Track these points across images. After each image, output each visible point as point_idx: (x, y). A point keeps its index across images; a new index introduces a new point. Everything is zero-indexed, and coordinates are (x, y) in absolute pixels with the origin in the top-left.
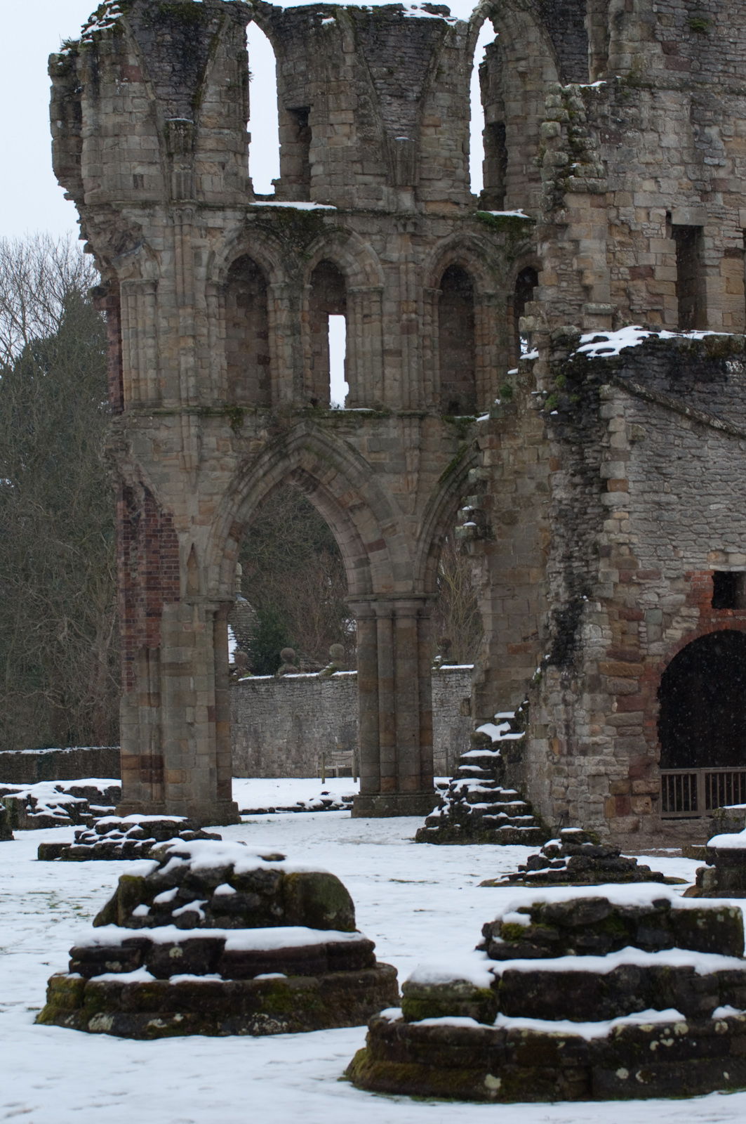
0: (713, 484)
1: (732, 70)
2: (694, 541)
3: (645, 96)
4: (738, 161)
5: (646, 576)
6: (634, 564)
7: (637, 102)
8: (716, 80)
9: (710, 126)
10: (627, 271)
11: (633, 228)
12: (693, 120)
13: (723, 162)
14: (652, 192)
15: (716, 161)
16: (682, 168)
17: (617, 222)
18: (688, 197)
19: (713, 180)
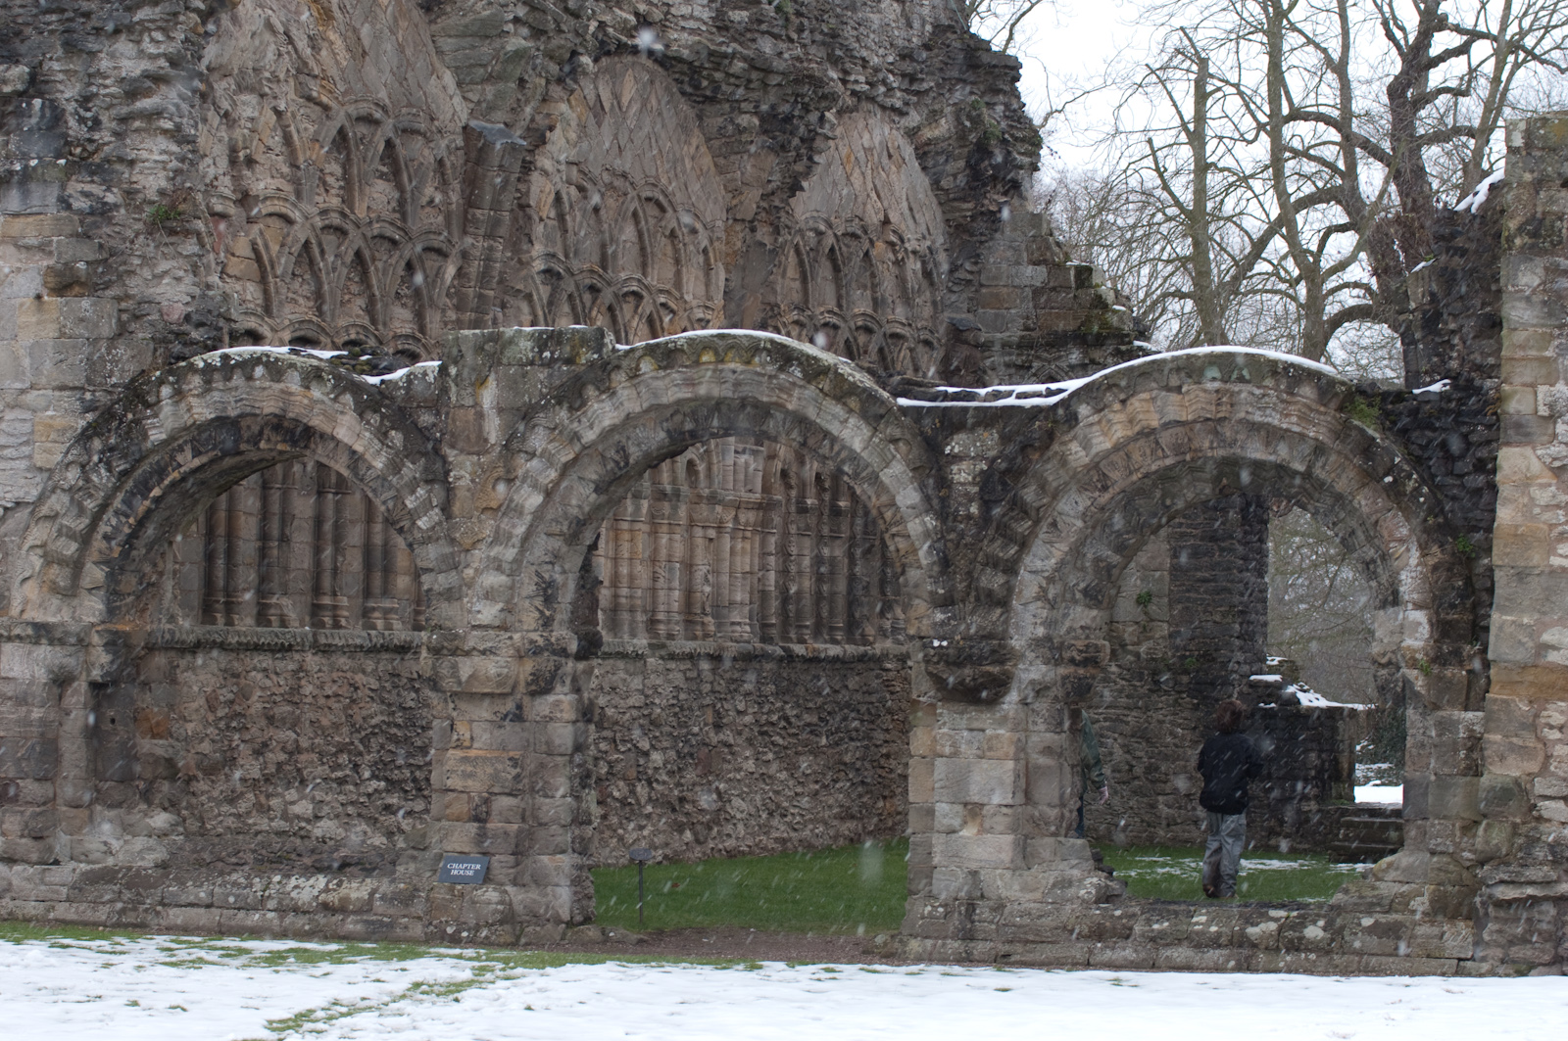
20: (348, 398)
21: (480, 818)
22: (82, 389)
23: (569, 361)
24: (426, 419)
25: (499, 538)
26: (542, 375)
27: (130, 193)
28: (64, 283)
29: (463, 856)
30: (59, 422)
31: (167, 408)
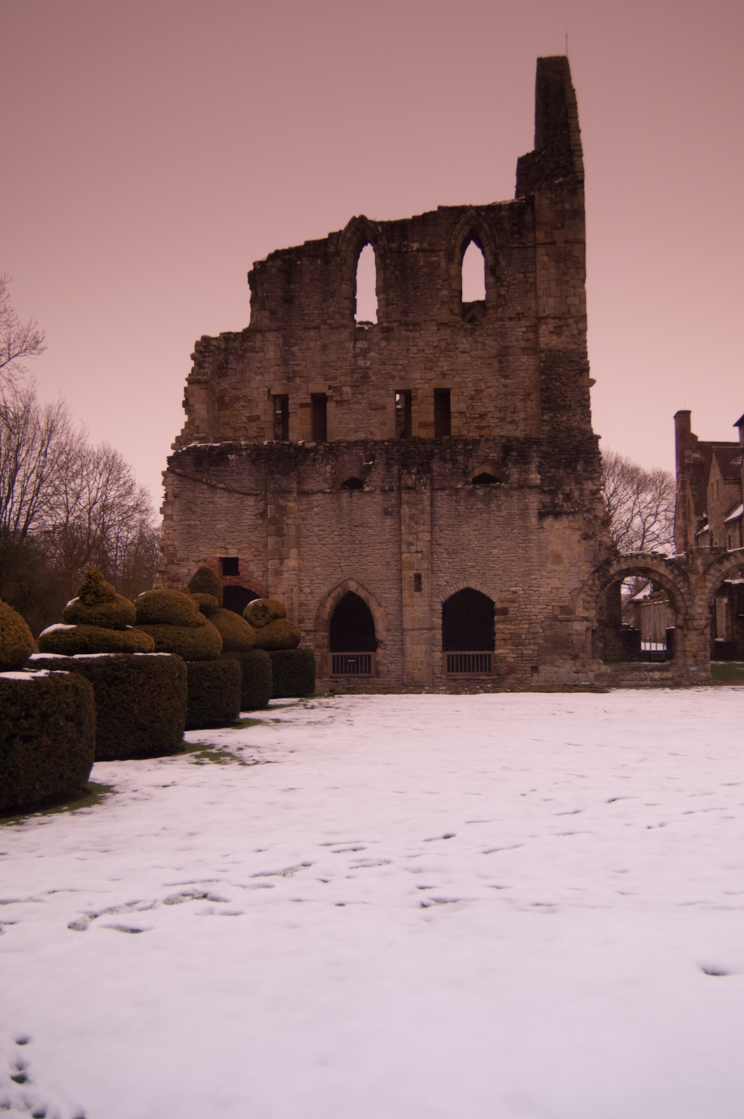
0: (220, 515)
1: (306, 318)
2: (208, 543)
3: (259, 336)
4: (308, 361)
5: (182, 560)
6: (175, 555)
7: (253, 339)
8: (297, 324)
9: (294, 346)
10: (245, 419)
11: (249, 398)
12: (285, 344)
13: (300, 363)
14: (260, 381)
15: (296, 362)
16: (278, 368)
17: (241, 396)
18: (280, 381)
19: (294, 372)
20: (663, 563)
21: (695, 657)
22: (592, 562)
23: (719, 554)
24: (683, 567)
25: (703, 593)
26: (712, 557)
27: (596, 517)
28: (586, 537)
29: (691, 666)
30: (587, 570)
31: (615, 566)
